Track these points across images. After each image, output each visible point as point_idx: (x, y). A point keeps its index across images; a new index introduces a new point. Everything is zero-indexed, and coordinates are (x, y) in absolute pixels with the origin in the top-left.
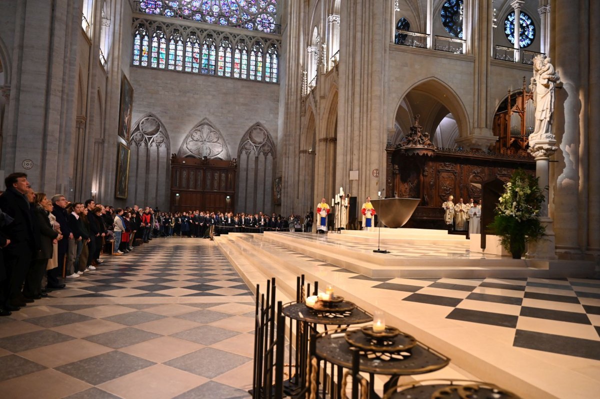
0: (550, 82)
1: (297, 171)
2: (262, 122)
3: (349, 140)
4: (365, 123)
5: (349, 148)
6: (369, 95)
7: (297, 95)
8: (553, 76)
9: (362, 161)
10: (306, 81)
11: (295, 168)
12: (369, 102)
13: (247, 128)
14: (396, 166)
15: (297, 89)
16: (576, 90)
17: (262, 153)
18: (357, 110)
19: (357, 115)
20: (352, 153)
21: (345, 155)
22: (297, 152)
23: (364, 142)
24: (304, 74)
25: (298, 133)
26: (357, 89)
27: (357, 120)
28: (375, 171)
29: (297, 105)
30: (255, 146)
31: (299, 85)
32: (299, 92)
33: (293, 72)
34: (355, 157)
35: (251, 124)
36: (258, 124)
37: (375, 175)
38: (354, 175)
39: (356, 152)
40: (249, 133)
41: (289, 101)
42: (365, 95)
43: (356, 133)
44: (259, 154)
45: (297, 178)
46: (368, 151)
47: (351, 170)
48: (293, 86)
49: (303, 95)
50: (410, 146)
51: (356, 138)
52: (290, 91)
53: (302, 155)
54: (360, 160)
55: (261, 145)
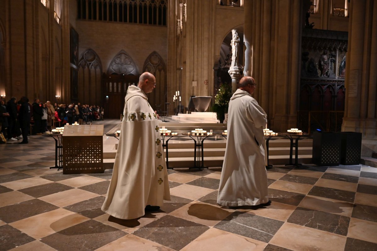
0: (236, 43)
1: (175, 81)
2: (157, 51)
3: (192, 63)
4: (200, 54)
5: (192, 68)
6: (202, 37)
7: (174, 34)
8: (237, 40)
9: (199, 76)
10: (179, 25)
11: (174, 79)
12: (202, 42)
13: (148, 55)
14: (220, 78)
15: (174, 31)
16: (250, 46)
17: (157, 70)
18: (196, 46)
19: (196, 49)
20: (194, 71)
21: (190, 72)
22: (175, 70)
23: (200, 64)
24: (178, 21)
25: (175, 58)
26: (196, 34)
27: (196, 53)
28: (206, 81)
29: (174, 40)
30: (154, 66)
31: (176, 28)
32: (175, 33)
33: (172, 20)
34: (195, 74)
35: (150, 53)
36: (154, 53)
37: (206, 83)
38: (195, 84)
39: (195, 70)
40: (149, 58)
41: (170, 38)
42: (200, 38)
43: (196, 59)
44: (156, 71)
45: (175, 85)
46: (202, 70)
47: (193, 81)
48: (172, 29)
49: (177, 34)
50: (226, 66)
51: (196, 63)
52: (170, 32)
53: (178, 71)
54: (198, 75)
55: (157, 65)
